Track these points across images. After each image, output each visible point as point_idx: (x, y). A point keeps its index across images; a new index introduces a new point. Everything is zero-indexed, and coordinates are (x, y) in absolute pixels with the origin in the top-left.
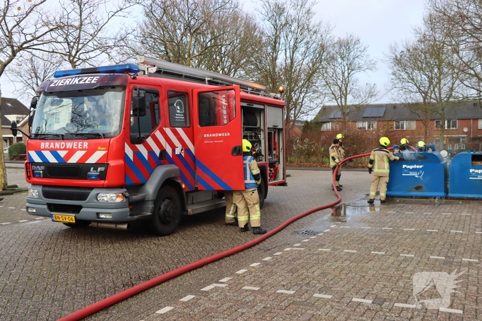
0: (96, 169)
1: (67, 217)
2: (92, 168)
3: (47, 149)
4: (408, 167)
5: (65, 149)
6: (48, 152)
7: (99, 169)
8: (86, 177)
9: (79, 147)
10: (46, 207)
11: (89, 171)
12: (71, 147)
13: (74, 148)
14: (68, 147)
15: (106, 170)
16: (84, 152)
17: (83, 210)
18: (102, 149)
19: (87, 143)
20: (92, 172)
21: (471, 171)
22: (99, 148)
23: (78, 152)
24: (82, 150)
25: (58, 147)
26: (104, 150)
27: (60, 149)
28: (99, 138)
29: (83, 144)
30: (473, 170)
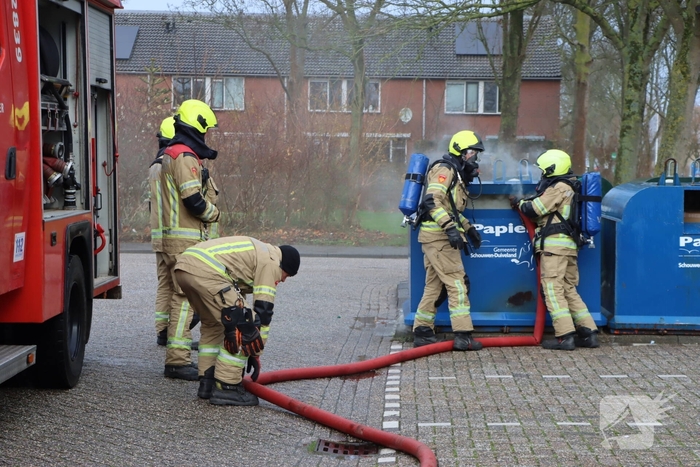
30: (690, 240)
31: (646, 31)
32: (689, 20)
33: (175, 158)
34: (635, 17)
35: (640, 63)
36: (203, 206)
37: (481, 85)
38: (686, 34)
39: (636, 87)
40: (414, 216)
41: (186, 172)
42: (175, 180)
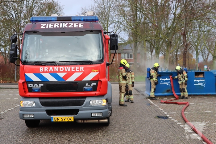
0: (90, 84)
1: (67, 118)
2: (87, 84)
3: (46, 72)
4: (163, 79)
5: (64, 71)
6: (48, 74)
7: (92, 84)
8: (82, 90)
9: (77, 70)
10: (45, 113)
11: (85, 86)
12: (69, 70)
13: (72, 70)
14: (66, 70)
15: (97, 84)
16: (81, 73)
17: (80, 112)
18: (95, 71)
19: (83, 68)
20: (87, 87)
21: (195, 80)
22: (93, 70)
23: (76, 73)
24: (80, 72)
25: (57, 70)
26: (96, 72)
27: (59, 72)
28: (91, 64)
29: (79, 68)
30: (196, 80)
31: (159, 45)
32: (168, 43)
33: (121, 69)
34: (157, 43)
35: (158, 50)
36: (126, 78)
37: (127, 54)
38: (168, 46)
39: (158, 54)
40: (149, 78)
41: (123, 72)
42: (121, 73)
